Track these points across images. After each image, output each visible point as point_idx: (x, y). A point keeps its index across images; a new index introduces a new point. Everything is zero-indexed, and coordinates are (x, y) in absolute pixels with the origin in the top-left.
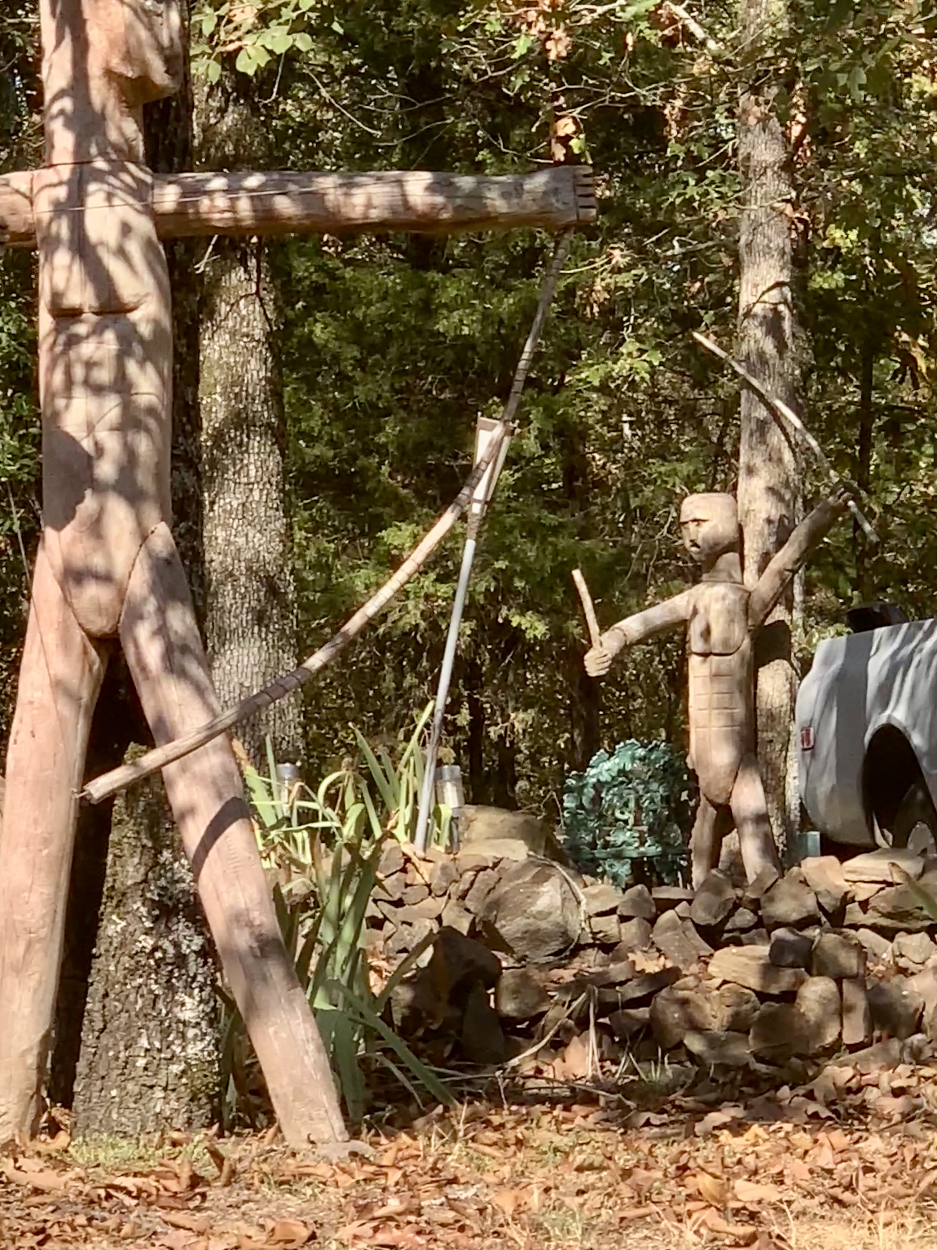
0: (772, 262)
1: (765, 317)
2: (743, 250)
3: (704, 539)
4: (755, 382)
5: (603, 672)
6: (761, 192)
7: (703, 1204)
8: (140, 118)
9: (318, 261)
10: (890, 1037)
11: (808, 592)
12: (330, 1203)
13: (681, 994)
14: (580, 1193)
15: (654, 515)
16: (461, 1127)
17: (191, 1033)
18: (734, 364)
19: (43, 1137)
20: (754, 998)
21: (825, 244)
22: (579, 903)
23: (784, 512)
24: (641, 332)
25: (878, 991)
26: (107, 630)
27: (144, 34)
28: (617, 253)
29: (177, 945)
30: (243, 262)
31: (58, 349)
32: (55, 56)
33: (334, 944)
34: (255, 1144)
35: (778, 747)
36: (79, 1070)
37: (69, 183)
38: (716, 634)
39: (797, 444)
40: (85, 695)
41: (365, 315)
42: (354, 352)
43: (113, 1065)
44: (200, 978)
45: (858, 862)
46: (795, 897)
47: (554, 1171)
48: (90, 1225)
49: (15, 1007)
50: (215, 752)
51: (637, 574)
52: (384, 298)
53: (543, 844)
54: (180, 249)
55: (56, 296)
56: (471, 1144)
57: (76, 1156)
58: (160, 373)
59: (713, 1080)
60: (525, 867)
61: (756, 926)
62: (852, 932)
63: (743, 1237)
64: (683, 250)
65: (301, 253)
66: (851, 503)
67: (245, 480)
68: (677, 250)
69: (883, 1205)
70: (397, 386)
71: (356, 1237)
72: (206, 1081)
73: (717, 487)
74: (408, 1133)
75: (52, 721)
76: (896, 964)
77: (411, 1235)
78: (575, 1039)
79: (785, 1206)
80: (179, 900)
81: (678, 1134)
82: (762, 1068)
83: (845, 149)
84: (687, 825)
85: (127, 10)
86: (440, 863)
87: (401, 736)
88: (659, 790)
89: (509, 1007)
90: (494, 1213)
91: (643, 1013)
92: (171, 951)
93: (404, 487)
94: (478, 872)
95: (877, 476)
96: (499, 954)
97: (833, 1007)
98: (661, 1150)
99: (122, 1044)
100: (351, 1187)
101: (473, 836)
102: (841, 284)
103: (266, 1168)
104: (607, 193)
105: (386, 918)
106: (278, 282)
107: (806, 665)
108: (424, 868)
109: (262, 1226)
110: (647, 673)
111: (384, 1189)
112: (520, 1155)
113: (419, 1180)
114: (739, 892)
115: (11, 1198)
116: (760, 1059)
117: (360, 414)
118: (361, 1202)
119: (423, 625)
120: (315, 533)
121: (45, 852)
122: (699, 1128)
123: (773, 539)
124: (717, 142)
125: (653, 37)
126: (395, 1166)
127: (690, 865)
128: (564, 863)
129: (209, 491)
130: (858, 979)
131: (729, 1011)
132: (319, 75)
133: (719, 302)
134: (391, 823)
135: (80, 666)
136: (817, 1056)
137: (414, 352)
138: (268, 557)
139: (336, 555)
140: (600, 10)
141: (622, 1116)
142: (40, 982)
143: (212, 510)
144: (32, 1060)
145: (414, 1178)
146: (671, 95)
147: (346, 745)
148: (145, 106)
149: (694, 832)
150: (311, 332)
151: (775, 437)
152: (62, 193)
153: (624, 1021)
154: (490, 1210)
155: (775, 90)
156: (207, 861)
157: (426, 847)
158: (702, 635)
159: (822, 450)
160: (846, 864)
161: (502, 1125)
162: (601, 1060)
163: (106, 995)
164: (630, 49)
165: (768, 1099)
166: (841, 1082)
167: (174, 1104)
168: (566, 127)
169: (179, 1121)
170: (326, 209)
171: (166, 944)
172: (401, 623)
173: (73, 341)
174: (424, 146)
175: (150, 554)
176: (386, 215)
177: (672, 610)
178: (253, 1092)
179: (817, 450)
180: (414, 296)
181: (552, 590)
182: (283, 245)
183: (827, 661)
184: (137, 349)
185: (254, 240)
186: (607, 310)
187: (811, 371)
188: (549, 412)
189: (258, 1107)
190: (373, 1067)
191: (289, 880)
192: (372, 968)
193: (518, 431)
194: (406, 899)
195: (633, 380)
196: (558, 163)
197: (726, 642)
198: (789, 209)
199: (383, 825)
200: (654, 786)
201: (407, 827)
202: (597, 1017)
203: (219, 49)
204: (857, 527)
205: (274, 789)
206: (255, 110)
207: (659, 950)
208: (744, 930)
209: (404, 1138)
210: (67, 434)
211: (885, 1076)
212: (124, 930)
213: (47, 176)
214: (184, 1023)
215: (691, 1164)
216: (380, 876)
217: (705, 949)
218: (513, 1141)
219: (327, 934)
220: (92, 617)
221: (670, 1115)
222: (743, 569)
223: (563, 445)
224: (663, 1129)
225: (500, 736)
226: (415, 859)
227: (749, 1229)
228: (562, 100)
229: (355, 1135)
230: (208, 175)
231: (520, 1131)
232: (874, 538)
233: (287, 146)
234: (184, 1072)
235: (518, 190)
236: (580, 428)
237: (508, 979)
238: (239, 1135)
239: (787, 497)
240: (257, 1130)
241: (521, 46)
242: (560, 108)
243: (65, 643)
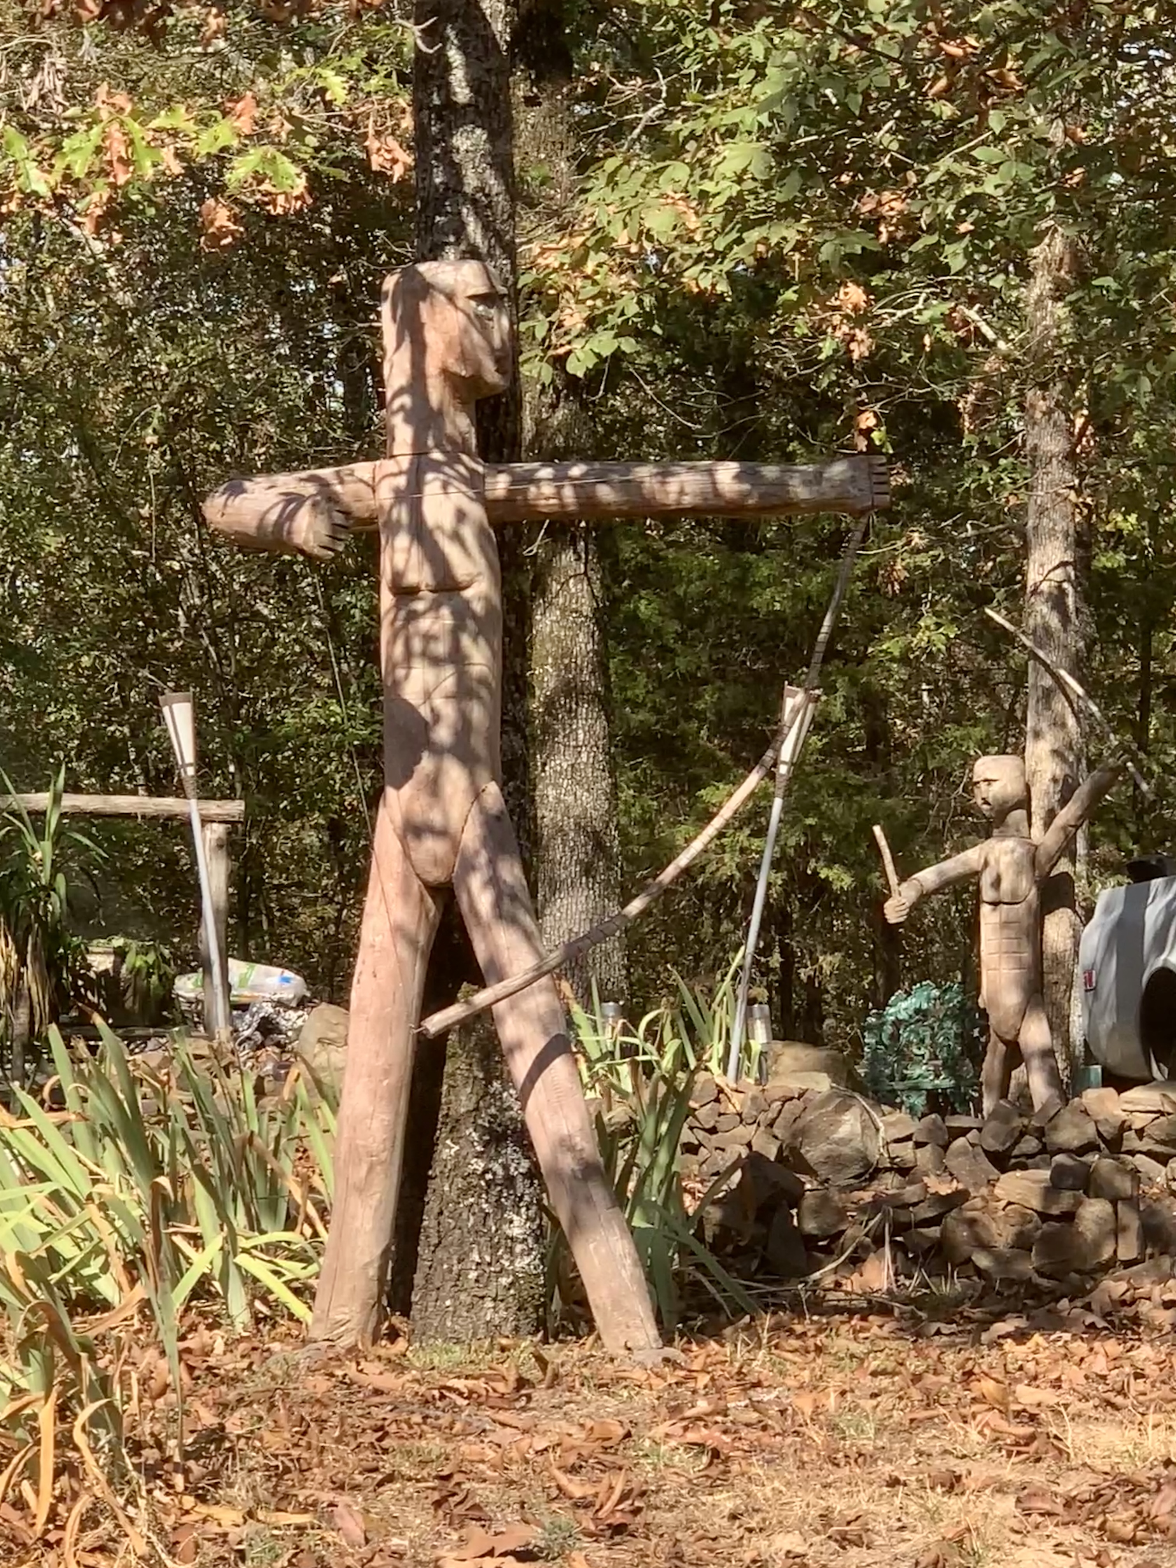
0: (1057, 543)
1: (1050, 594)
2: (1030, 533)
3: (995, 798)
4: (1041, 654)
5: (902, 919)
6: (1047, 479)
7: (986, 1407)
8: (473, 413)
9: (643, 543)
10: (1162, 1254)
11: (1092, 844)
12: (645, 1404)
13: (970, 1214)
14: (874, 1396)
15: (950, 775)
16: (765, 1335)
17: (518, 1248)
18: (1023, 638)
19: (384, 1342)
20: (1036, 1217)
21: (1109, 528)
22: (878, 1130)
23: (1068, 771)
24: (939, 607)
25: (1151, 1212)
26: (442, 879)
27: (476, 337)
28: (916, 535)
29: (506, 1167)
30: (574, 543)
31: (399, 623)
32: (396, 357)
33: (651, 1168)
34: (576, 1350)
35: (1063, 987)
36: (416, 1282)
37: (408, 472)
38: (1005, 885)
39: (1081, 711)
40: (422, 939)
41: (685, 593)
42: (675, 626)
43: (447, 1277)
44: (526, 1198)
45: (1136, 1094)
46: (1076, 1126)
47: (850, 1375)
48: (425, 1423)
49: (358, 1224)
50: (540, 991)
51: (935, 831)
52: (701, 578)
53: (845, 1075)
54: (509, 533)
55: (397, 576)
56: (773, 1351)
57: (414, 1360)
58: (491, 647)
59: (998, 1293)
60: (829, 1099)
61: (1040, 1152)
62: (1129, 1158)
63: (1023, 1437)
64: (975, 532)
65: (627, 536)
66: (1129, 764)
67: (573, 743)
68: (970, 532)
69: (1152, 1409)
70: (714, 657)
71: (667, 1435)
72: (532, 1292)
73: (1009, 750)
74: (717, 1342)
75: (392, 962)
76: (1169, 1187)
77: (718, 1434)
78: (872, 1255)
79: (1062, 1409)
80: (507, 1127)
81: (965, 1343)
82: (1044, 1282)
83: (1126, 439)
84: (978, 1059)
85: (461, 315)
86: (750, 1094)
87: (718, 977)
88: (952, 1028)
89: (811, 1226)
90: (795, 1413)
91: (934, 1232)
92: (500, 1172)
93: (721, 750)
94: (784, 1102)
95: (1157, 740)
96: (803, 1178)
97: (1110, 1226)
98: (949, 1357)
99: (455, 1257)
100: (664, 1390)
101: (781, 1069)
102: (1123, 563)
103: (586, 1372)
104: (908, 481)
105: (701, 1145)
106: (607, 562)
107: (1089, 913)
108: (736, 1098)
109: (582, 1425)
110: (944, 920)
111: (694, 1392)
112: (819, 1361)
113: (726, 1383)
114: (1026, 1121)
115: (354, 1398)
116: (1041, 1275)
117: (681, 684)
118: (673, 1403)
119: (738, 875)
120: (641, 792)
121: (385, 1083)
122: (985, 1337)
123: (1057, 797)
124: (1009, 433)
125: (949, 338)
126: (704, 1371)
127: (981, 1096)
128: (865, 1096)
129: (541, 753)
130: (1132, 1201)
131: (1014, 1230)
132: (643, 374)
133: (1010, 580)
134: (705, 1057)
135: (417, 912)
136: (1094, 1271)
137: (729, 626)
138: (595, 814)
139: (659, 812)
140: (900, 313)
141: (914, 1326)
142: (380, 1201)
143: (544, 771)
144: (373, 1272)
145: (721, 1381)
146: (966, 391)
147: (668, 986)
148: (478, 402)
149: (984, 1065)
150: (637, 608)
151: (1060, 704)
152: (402, 481)
153: (917, 1240)
154: (790, 1411)
155: (1059, 386)
156: (533, 1092)
157: (737, 1078)
158: (992, 885)
159: (1105, 716)
160: (1123, 1095)
161: (804, 1334)
162: (896, 1274)
163: (441, 1213)
164: (928, 349)
165: (1049, 1311)
166: (1116, 1296)
167: (504, 1314)
168: (867, 420)
169: (507, 1329)
170: (642, 495)
171: (496, 1167)
172: (718, 874)
173: (413, 616)
174: (739, 437)
175: (483, 810)
176: (698, 501)
177: (964, 863)
178: (577, 1303)
179: (1098, 715)
180: (730, 576)
181: (858, 845)
182: (610, 529)
183: (1108, 910)
184: (471, 624)
185: (583, 524)
186: (907, 587)
187: (1094, 642)
188: (854, 682)
189: (580, 1317)
190: (686, 1280)
191: (610, 1109)
192: (685, 1190)
193: (824, 698)
194: (719, 1127)
195: (931, 652)
196: (861, 452)
197: (1014, 892)
198: (1072, 496)
199: (699, 1059)
200: (948, 1024)
201: (720, 1060)
202: (892, 1235)
203: (551, 352)
204: (1137, 787)
205: (599, 1026)
206: (584, 405)
207: (951, 1174)
208: (1032, 1156)
209: (713, 1345)
210: (405, 700)
211: (1157, 1290)
212: (457, 1154)
213: (388, 466)
214: (512, 1239)
215: (976, 1370)
216: (692, 1104)
217: (994, 1173)
218: (813, 1348)
219: (643, 1158)
220: (429, 868)
221: (958, 1325)
222: (1030, 826)
223: (866, 712)
224: (953, 1338)
225: (809, 977)
226: (727, 1090)
227: (1027, 1430)
228: (864, 395)
229: (668, 1341)
230: (536, 465)
231: (821, 1339)
232: (1151, 797)
233: (614, 438)
234: (512, 1284)
235: (818, 478)
236: (882, 696)
237: (809, 1200)
238: (561, 1342)
239: (1071, 758)
240: (579, 1337)
241: (827, 348)
242: (862, 403)
243: (406, 892)
